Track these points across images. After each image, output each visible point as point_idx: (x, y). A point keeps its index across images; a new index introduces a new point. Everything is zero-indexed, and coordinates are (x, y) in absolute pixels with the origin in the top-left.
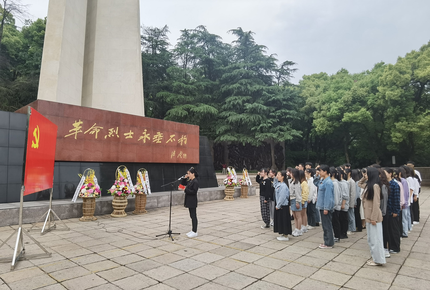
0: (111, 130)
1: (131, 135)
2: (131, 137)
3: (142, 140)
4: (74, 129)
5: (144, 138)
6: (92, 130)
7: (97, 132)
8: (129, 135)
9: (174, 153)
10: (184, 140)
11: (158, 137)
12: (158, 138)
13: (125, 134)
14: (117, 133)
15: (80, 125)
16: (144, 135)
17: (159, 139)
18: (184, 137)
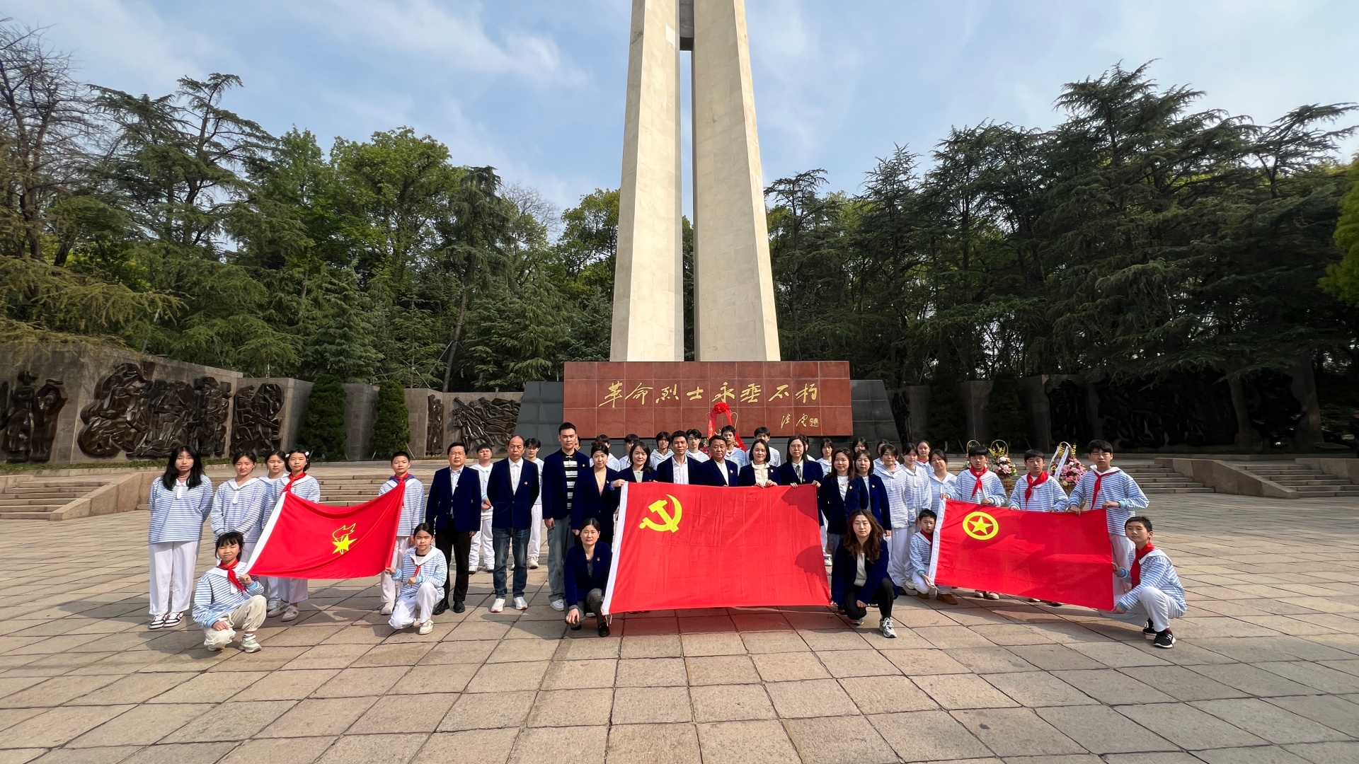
0: (665, 390)
1: (700, 394)
2: (700, 397)
3: (719, 400)
4: (611, 395)
5: (723, 397)
6: (636, 393)
7: (644, 394)
8: (696, 394)
9: (788, 419)
10: (810, 394)
11: (751, 392)
12: (750, 394)
13: (689, 394)
14: (675, 393)
15: (619, 388)
16: (723, 392)
17: (752, 397)
18: (809, 387)
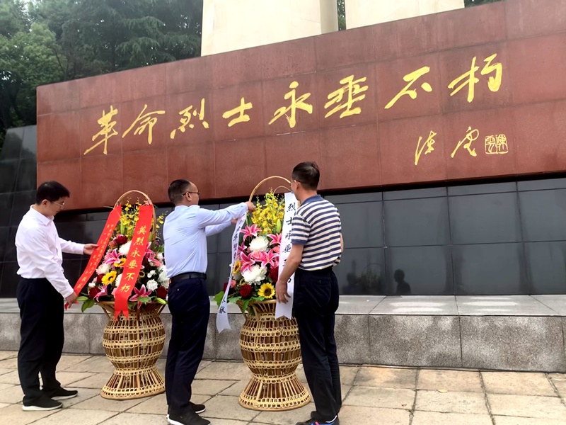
0: (186, 112)
1: (246, 112)
2: (246, 118)
3: (283, 119)
4: (102, 133)
7: (151, 125)
8: (238, 113)
9: (430, 142)
10: (484, 80)
11: (346, 94)
13: (227, 115)
14: (201, 118)
16: (288, 102)
17: (350, 102)
18: (481, 64)
